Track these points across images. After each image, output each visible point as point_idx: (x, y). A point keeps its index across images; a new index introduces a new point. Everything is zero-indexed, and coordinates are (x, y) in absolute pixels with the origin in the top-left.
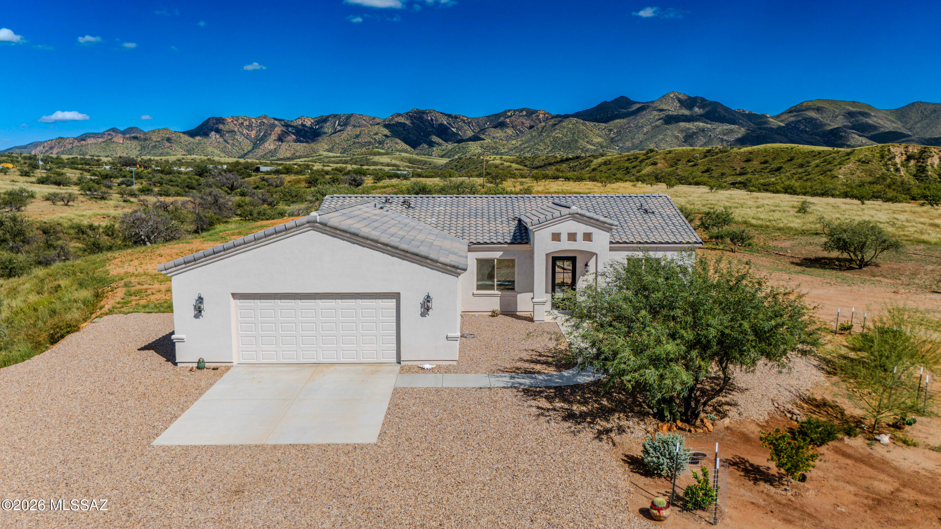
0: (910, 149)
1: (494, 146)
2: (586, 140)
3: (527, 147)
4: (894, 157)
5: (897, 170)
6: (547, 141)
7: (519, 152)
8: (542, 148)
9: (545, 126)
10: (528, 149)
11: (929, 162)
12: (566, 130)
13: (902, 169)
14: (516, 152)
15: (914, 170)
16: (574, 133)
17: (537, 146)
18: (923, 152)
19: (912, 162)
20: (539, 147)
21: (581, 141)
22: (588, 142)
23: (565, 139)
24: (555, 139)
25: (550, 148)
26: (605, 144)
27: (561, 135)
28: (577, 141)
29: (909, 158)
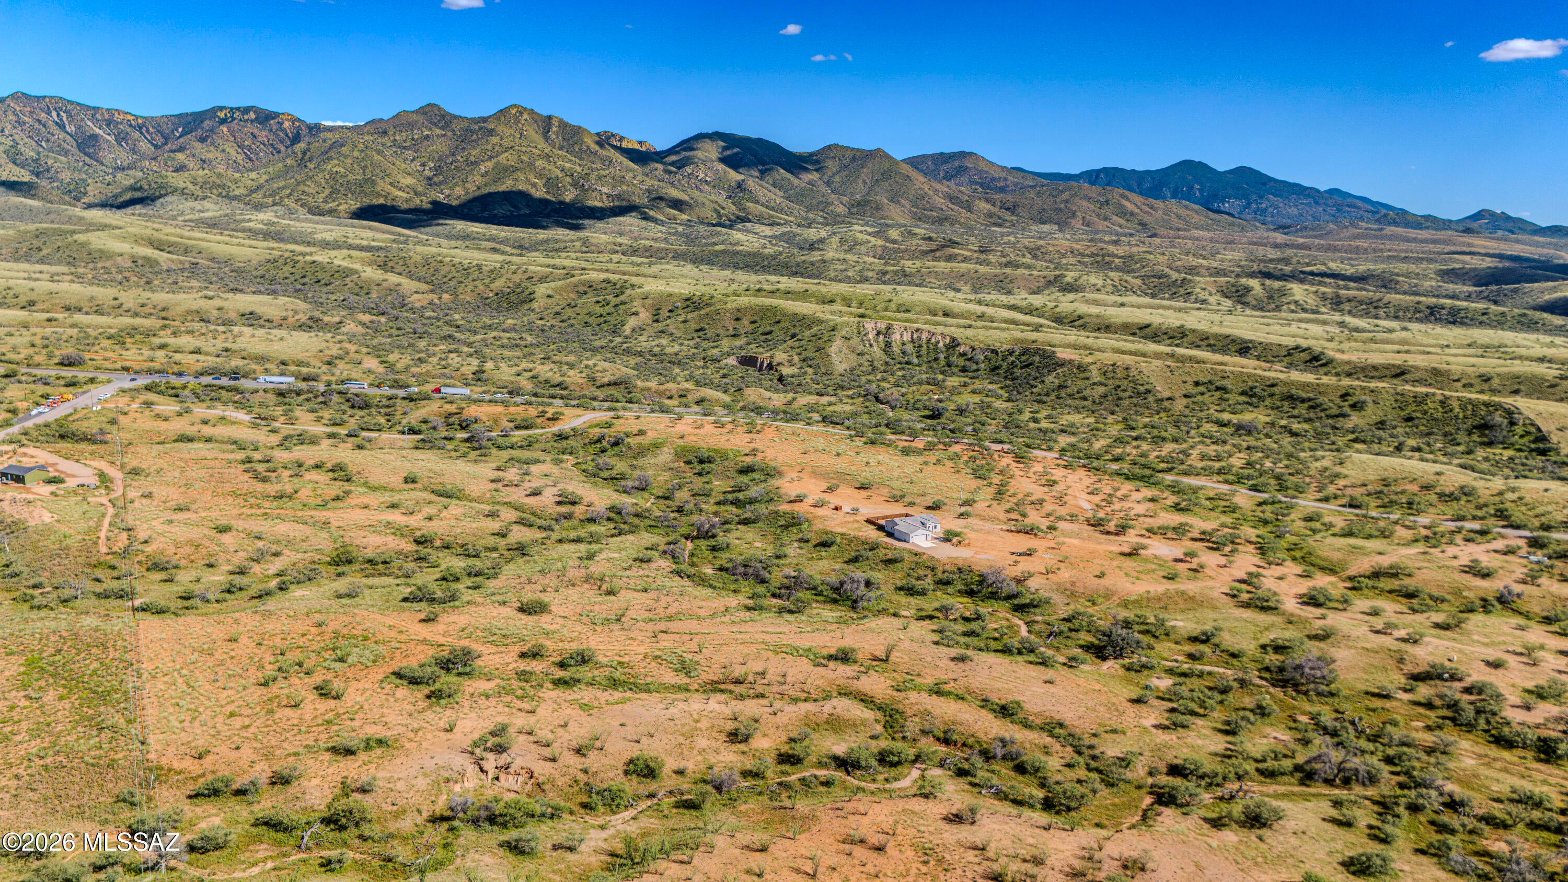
0: (879, 325)
1: (218, 182)
2: (387, 180)
3: (284, 188)
4: (867, 334)
5: (871, 345)
6: (320, 178)
7: (271, 196)
8: (311, 191)
9: (308, 150)
10: (288, 191)
11: (893, 337)
12: (349, 161)
13: (874, 344)
14: (265, 196)
15: (882, 345)
16: (365, 166)
17: (302, 187)
18: (888, 328)
19: (881, 337)
20: (307, 189)
21: (381, 183)
22: (391, 184)
23: (351, 177)
24: (333, 176)
25: (327, 192)
26: (420, 189)
27: (342, 170)
28: (374, 183)
29: (878, 333)
